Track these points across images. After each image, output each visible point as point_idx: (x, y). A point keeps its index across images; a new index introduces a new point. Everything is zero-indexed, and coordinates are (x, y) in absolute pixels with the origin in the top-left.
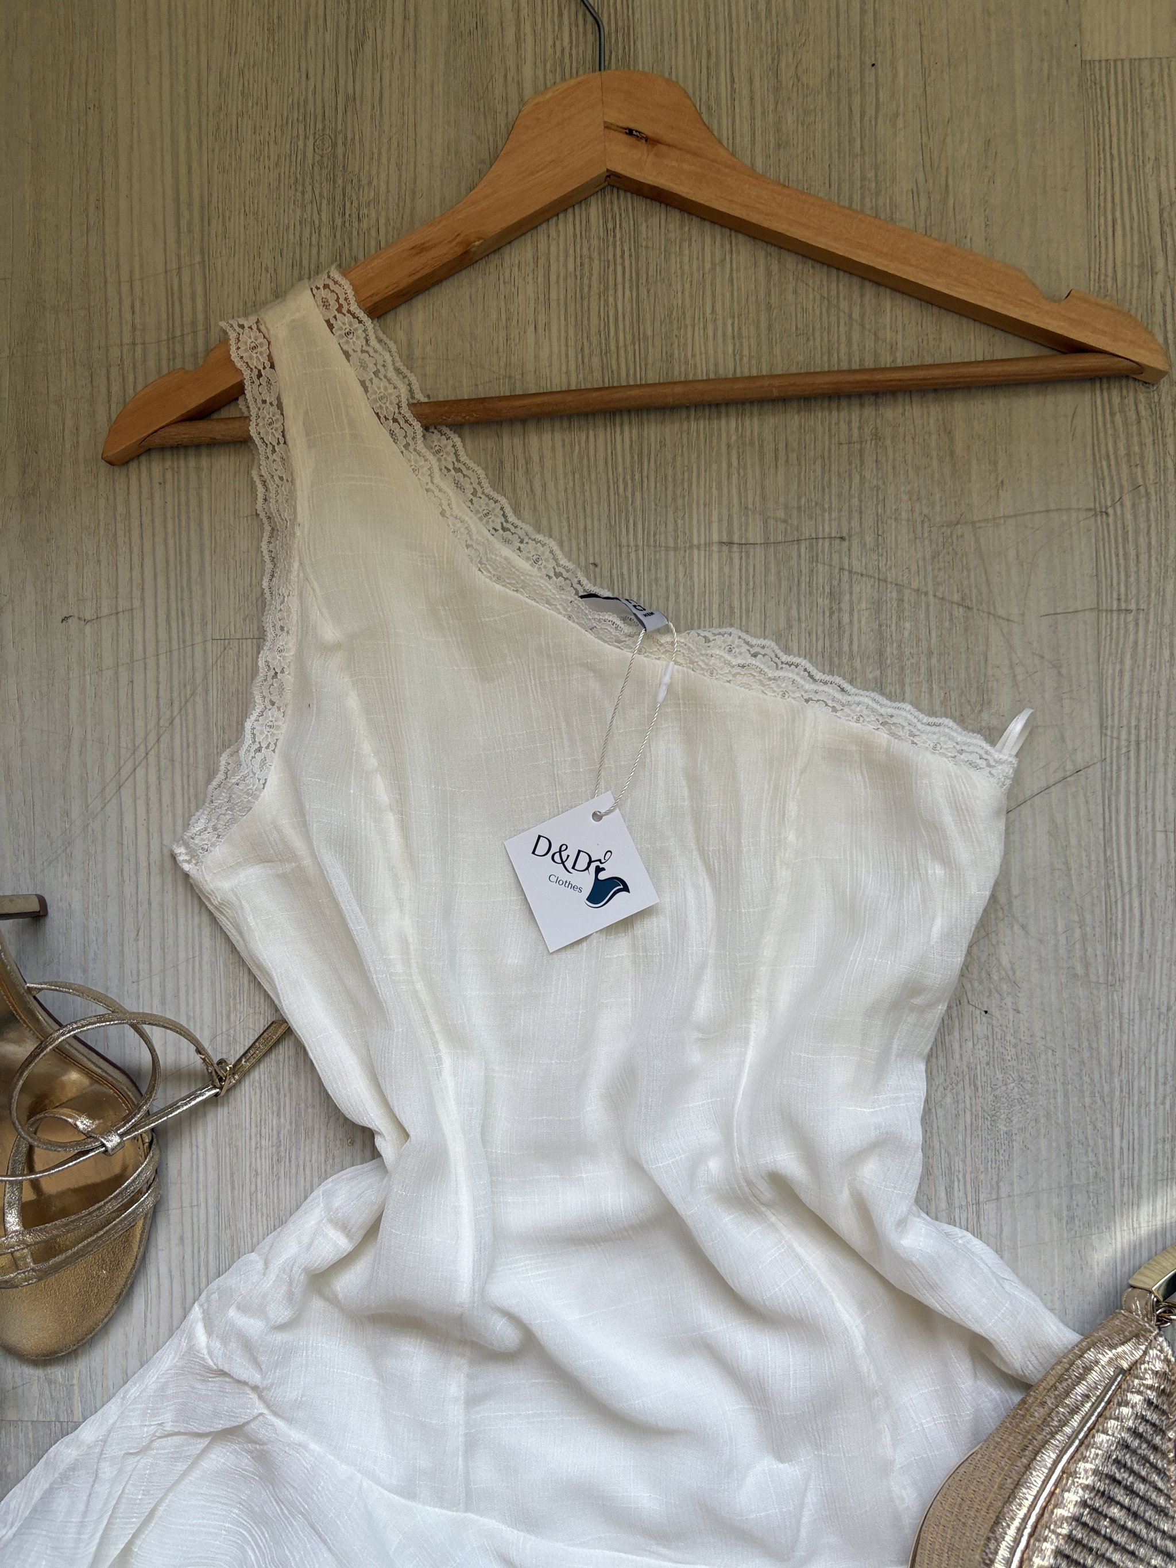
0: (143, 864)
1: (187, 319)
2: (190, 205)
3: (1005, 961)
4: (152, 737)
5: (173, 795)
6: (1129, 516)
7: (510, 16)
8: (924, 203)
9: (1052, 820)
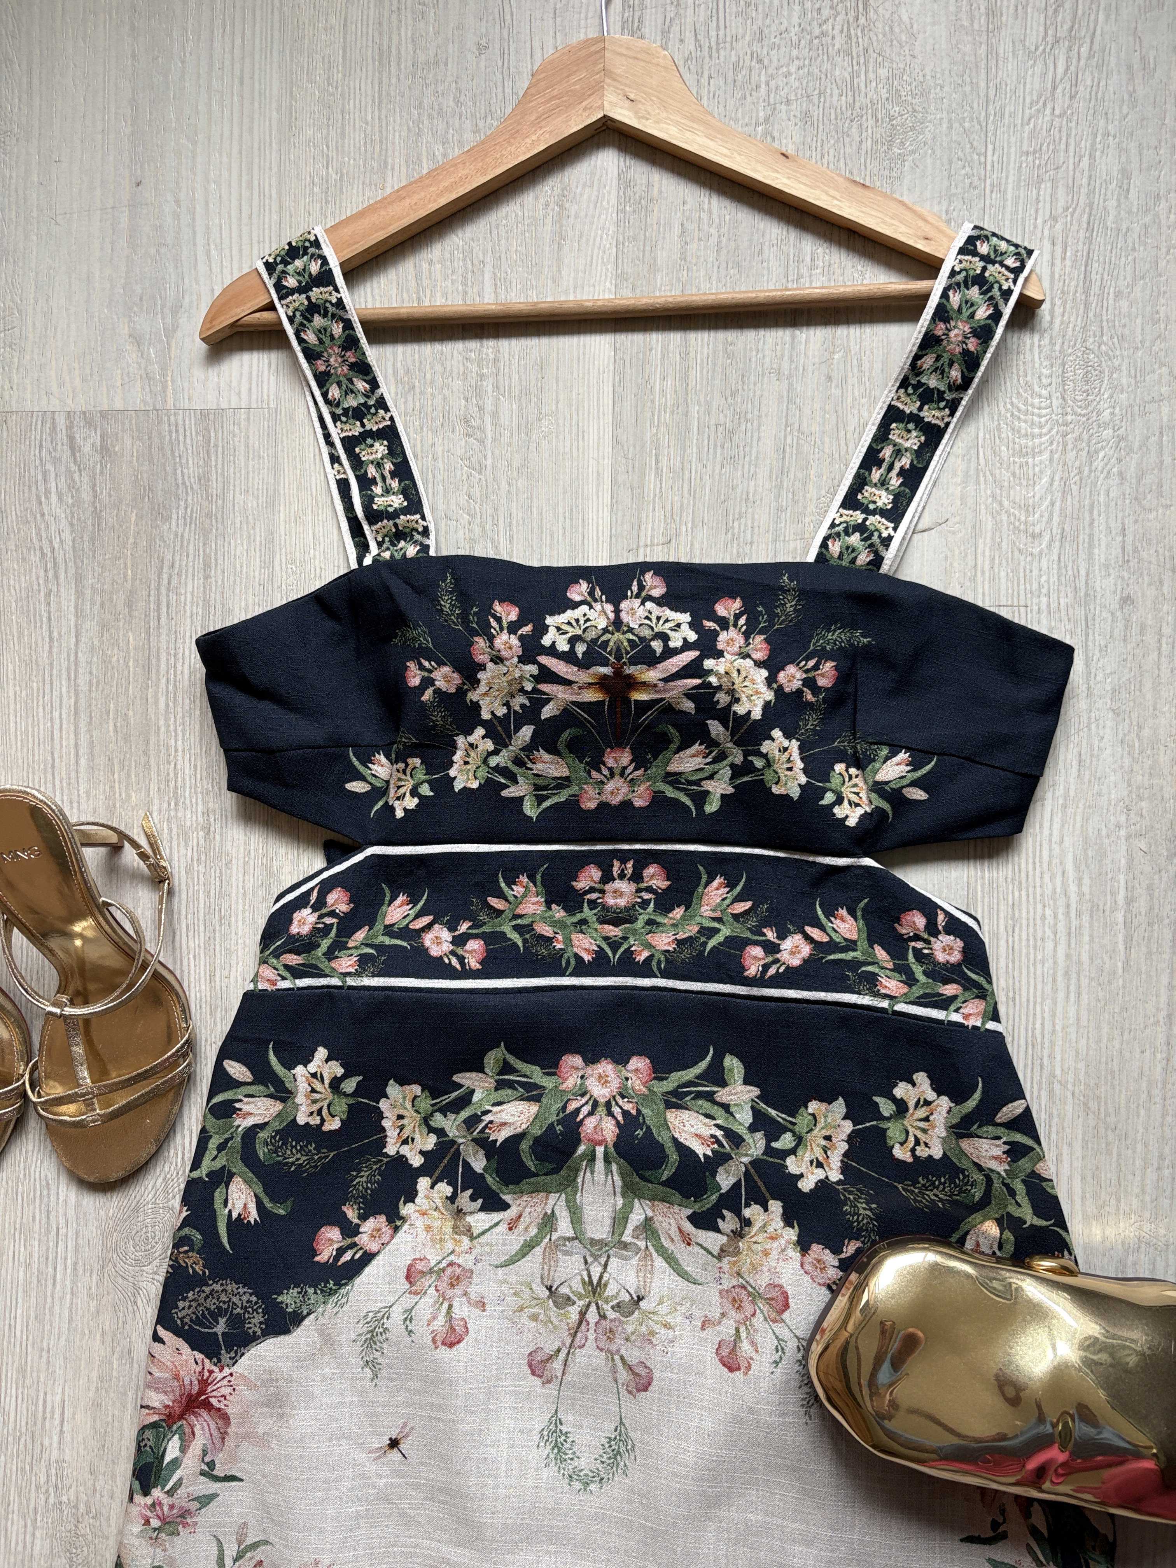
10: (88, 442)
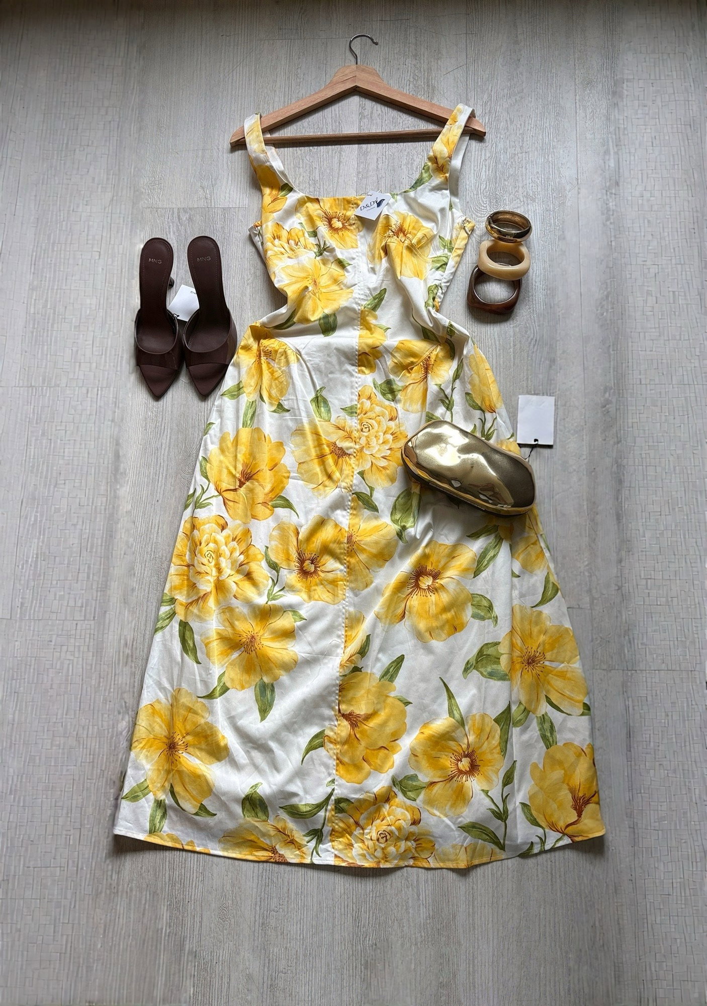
10: (184, 217)
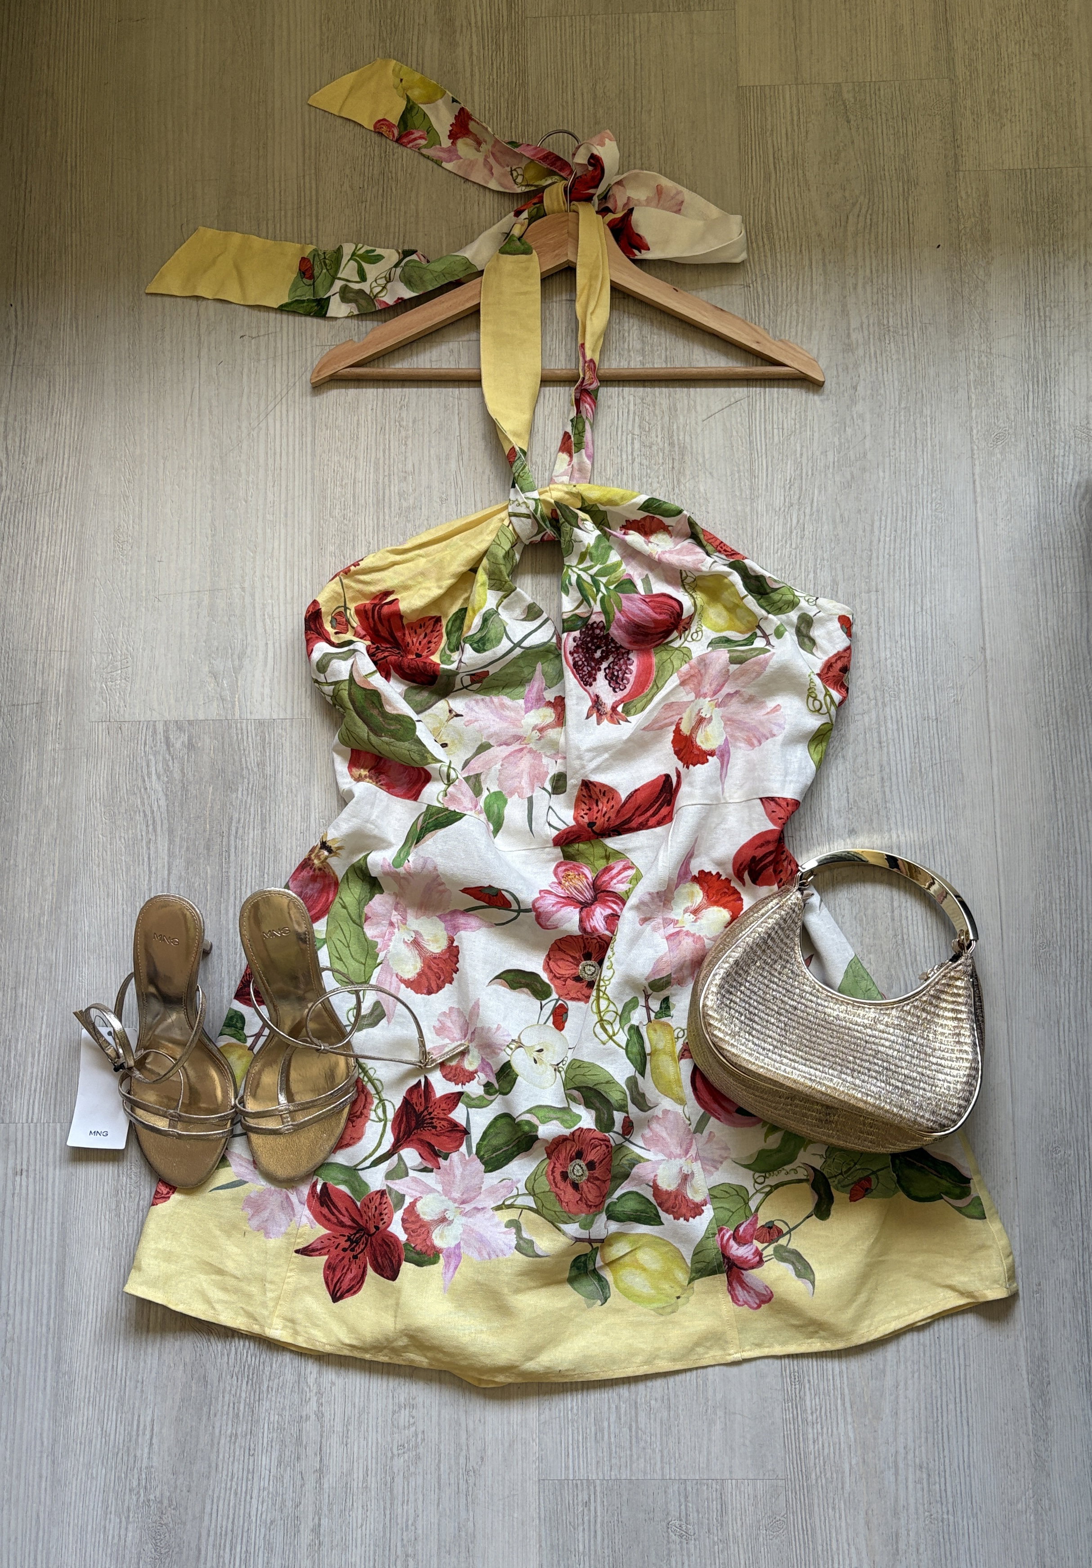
0: (278, 450)
1: (307, 199)
2: (310, 147)
3: (702, 489)
4: (285, 391)
5: (294, 418)
6: (760, 289)
7: (467, 64)
8: (663, 149)
9: (724, 424)
